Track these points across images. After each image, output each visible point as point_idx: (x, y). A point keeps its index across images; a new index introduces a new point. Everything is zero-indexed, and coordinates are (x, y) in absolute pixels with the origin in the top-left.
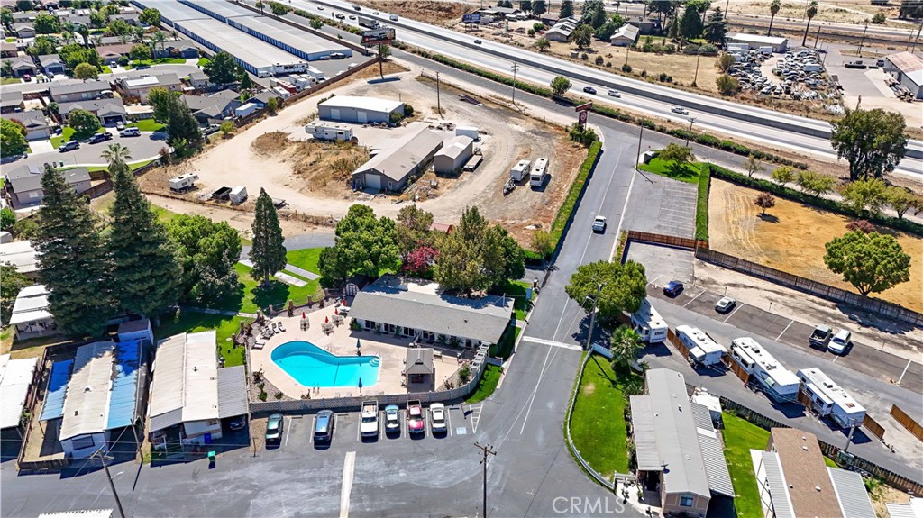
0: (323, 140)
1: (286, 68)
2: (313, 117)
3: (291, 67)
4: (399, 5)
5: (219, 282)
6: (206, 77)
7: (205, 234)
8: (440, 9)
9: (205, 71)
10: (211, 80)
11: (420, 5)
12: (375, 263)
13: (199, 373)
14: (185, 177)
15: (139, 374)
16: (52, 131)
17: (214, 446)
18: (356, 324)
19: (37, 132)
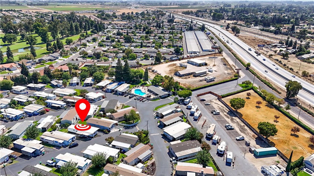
0: (181, 66)
1: (194, 52)
2: (186, 62)
3: (195, 52)
4: (253, 40)
5: (136, 79)
6: (174, 52)
8: (264, 42)
9: (174, 50)
10: (175, 52)
11: (259, 40)
12: (156, 82)
13: (124, 87)
14: (150, 67)
15: (118, 86)
16: (142, 57)
17: (120, 94)
18: (148, 89)
19: (139, 57)
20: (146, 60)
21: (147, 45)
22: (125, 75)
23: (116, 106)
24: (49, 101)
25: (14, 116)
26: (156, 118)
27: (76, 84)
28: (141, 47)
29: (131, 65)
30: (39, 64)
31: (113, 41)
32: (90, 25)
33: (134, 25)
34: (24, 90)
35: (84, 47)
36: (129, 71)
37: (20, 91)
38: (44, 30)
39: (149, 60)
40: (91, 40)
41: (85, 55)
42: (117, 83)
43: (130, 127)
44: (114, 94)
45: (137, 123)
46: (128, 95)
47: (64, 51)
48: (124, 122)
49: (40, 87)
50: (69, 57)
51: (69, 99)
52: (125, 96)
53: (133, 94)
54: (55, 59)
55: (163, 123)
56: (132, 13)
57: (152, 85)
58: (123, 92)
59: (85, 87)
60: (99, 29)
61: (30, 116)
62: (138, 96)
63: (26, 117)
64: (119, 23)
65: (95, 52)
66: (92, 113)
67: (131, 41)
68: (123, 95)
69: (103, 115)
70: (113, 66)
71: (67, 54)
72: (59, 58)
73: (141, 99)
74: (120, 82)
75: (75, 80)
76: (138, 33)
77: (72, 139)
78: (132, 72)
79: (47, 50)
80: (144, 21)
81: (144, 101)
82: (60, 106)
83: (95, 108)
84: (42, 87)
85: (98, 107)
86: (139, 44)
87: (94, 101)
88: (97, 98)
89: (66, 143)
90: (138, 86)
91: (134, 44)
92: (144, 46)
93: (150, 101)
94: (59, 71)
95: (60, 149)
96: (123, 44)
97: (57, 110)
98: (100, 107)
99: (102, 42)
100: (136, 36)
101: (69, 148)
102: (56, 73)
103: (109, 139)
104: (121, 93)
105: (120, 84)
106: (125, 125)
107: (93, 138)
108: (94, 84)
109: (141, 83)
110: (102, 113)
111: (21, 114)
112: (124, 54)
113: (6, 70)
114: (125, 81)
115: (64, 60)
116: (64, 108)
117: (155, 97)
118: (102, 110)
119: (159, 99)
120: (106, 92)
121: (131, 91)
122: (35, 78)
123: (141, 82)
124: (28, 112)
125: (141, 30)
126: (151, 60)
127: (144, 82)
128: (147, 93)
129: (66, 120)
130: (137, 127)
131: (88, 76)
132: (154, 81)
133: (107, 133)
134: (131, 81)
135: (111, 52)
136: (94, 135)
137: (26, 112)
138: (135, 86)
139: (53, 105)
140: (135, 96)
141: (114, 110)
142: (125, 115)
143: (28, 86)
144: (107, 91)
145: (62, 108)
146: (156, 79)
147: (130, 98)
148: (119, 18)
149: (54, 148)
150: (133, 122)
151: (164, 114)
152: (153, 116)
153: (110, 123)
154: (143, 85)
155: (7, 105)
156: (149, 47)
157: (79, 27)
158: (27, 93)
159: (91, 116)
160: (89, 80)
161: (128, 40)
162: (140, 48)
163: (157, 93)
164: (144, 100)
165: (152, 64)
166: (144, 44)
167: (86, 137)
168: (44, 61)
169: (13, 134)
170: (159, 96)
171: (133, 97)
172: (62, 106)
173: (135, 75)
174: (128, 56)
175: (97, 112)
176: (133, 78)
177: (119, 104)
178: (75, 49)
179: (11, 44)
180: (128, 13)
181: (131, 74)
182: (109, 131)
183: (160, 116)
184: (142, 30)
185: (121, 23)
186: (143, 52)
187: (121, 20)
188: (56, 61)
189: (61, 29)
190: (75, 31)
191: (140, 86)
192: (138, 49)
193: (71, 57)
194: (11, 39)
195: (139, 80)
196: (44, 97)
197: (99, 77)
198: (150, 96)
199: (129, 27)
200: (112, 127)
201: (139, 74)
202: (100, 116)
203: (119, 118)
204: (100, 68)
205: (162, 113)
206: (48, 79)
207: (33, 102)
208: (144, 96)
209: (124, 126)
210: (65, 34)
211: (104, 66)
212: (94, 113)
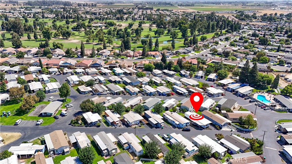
5: (262, 84)
7: (266, 77)
12: (286, 92)
13: (246, 89)
14: (284, 74)
15: (240, 87)
16: (276, 62)
17: (240, 96)
18: (275, 98)
19: (272, 61)
20: (280, 66)
21: (286, 50)
22: (250, 78)
23: (233, 106)
24: (175, 86)
25: (149, 92)
26: (277, 132)
27: (200, 77)
28: (278, 51)
29: (260, 69)
30: (175, 55)
31: (246, 42)
32: (226, 24)
33: (275, 27)
34: (160, 74)
35: (216, 45)
36: (256, 74)
37: (158, 74)
38: (186, 27)
39: (284, 66)
40: (224, 39)
41: (214, 52)
42: (240, 84)
43: (243, 131)
44: (234, 94)
45: (252, 129)
46: (249, 99)
47: (197, 47)
48: (238, 124)
49: (172, 74)
50: (200, 53)
51: (191, 89)
52: (245, 99)
53: (254, 99)
54: (188, 53)
55: (284, 139)
56: (276, 14)
57: (281, 94)
58: (244, 95)
59: (208, 81)
60: (234, 29)
61: (159, 95)
62: (260, 102)
63: (157, 95)
64: (257, 24)
65: (225, 51)
66: (209, 107)
67: (267, 43)
68: (243, 98)
69: (218, 111)
70: (239, 67)
71: (199, 49)
72: (192, 52)
73: (263, 107)
74: (243, 84)
75: (200, 73)
76: (278, 36)
77: (187, 123)
78: (260, 76)
79: (184, 44)
80: (288, 23)
81: (267, 110)
82: (183, 93)
83: (213, 102)
84: (173, 74)
85: (215, 102)
86: (275, 47)
87: (212, 96)
88: (216, 94)
89: (181, 125)
90: (263, 92)
91: (270, 47)
92: (281, 51)
93: (273, 111)
94: (189, 63)
95: (175, 129)
96: (256, 46)
97: (180, 96)
98: (217, 102)
99: (234, 42)
100: (274, 38)
101: (183, 130)
102: (186, 65)
103: (219, 136)
104: (241, 94)
105: (242, 85)
106: (239, 127)
107: (204, 129)
108: (217, 80)
109: (267, 90)
110: (218, 109)
111: (154, 92)
112: (255, 56)
113: (152, 56)
114: (249, 83)
115: (195, 54)
116: (186, 95)
117: (281, 108)
118: (219, 106)
119: (287, 112)
120: (226, 90)
121: (253, 95)
122: (169, 66)
123: (267, 88)
124: (159, 92)
125: (282, 33)
126: (287, 66)
127: (271, 89)
128: (272, 101)
129: (185, 106)
130: (251, 133)
131: (213, 72)
132: (285, 90)
133: (218, 129)
134: (255, 85)
135: (241, 53)
136: (206, 127)
137: (158, 91)
138: (259, 91)
139: (178, 90)
140: (257, 101)
141: (230, 110)
142: (241, 118)
143: (163, 71)
144: (228, 89)
145: (184, 95)
146: (288, 89)
147: (250, 102)
148: (258, 19)
149: (171, 126)
150: (248, 127)
151: (288, 130)
152: (273, 128)
153: (223, 121)
154: (269, 92)
155: (147, 83)
156: (288, 52)
157: (216, 26)
158: (162, 76)
159: (207, 108)
160: (213, 76)
161: (264, 42)
162: (276, 52)
163: (286, 105)
164: (266, 108)
165: (286, 72)
166: (282, 48)
167: (198, 127)
168: (179, 53)
169: (146, 105)
170: (286, 108)
171: (255, 102)
172: (184, 93)
173: (262, 80)
174: (259, 58)
175: (213, 106)
176: (259, 82)
177: (236, 105)
178: (207, 46)
179: (160, 37)
180: (271, 15)
181: (257, 78)
182: (221, 128)
183: (282, 130)
184: (284, 33)
185: (260, 24)
186: (279, 57)
187: (261, 22)
188: (188, 54)
189: (200, 27)
190: (211, 30)
191: (266, 92)
192: (273, 52)
193: (202, 52)
194: (161, 32)
195: (265, 86)
196: (173, 82)
197: (223, 74)
198: (275, 106)
199: (268, 28)
200: (224, 125)
201: (267, 79)
202: (215, 111)
203: (234, 119)
204: (226, 67)
205: (286, 129)
206: (179, 69)
207: (164, 85)
208: (268, 104)
209: (237, 129)
210: (201, 32)
211: (231, 65)
212: (210, 107)
